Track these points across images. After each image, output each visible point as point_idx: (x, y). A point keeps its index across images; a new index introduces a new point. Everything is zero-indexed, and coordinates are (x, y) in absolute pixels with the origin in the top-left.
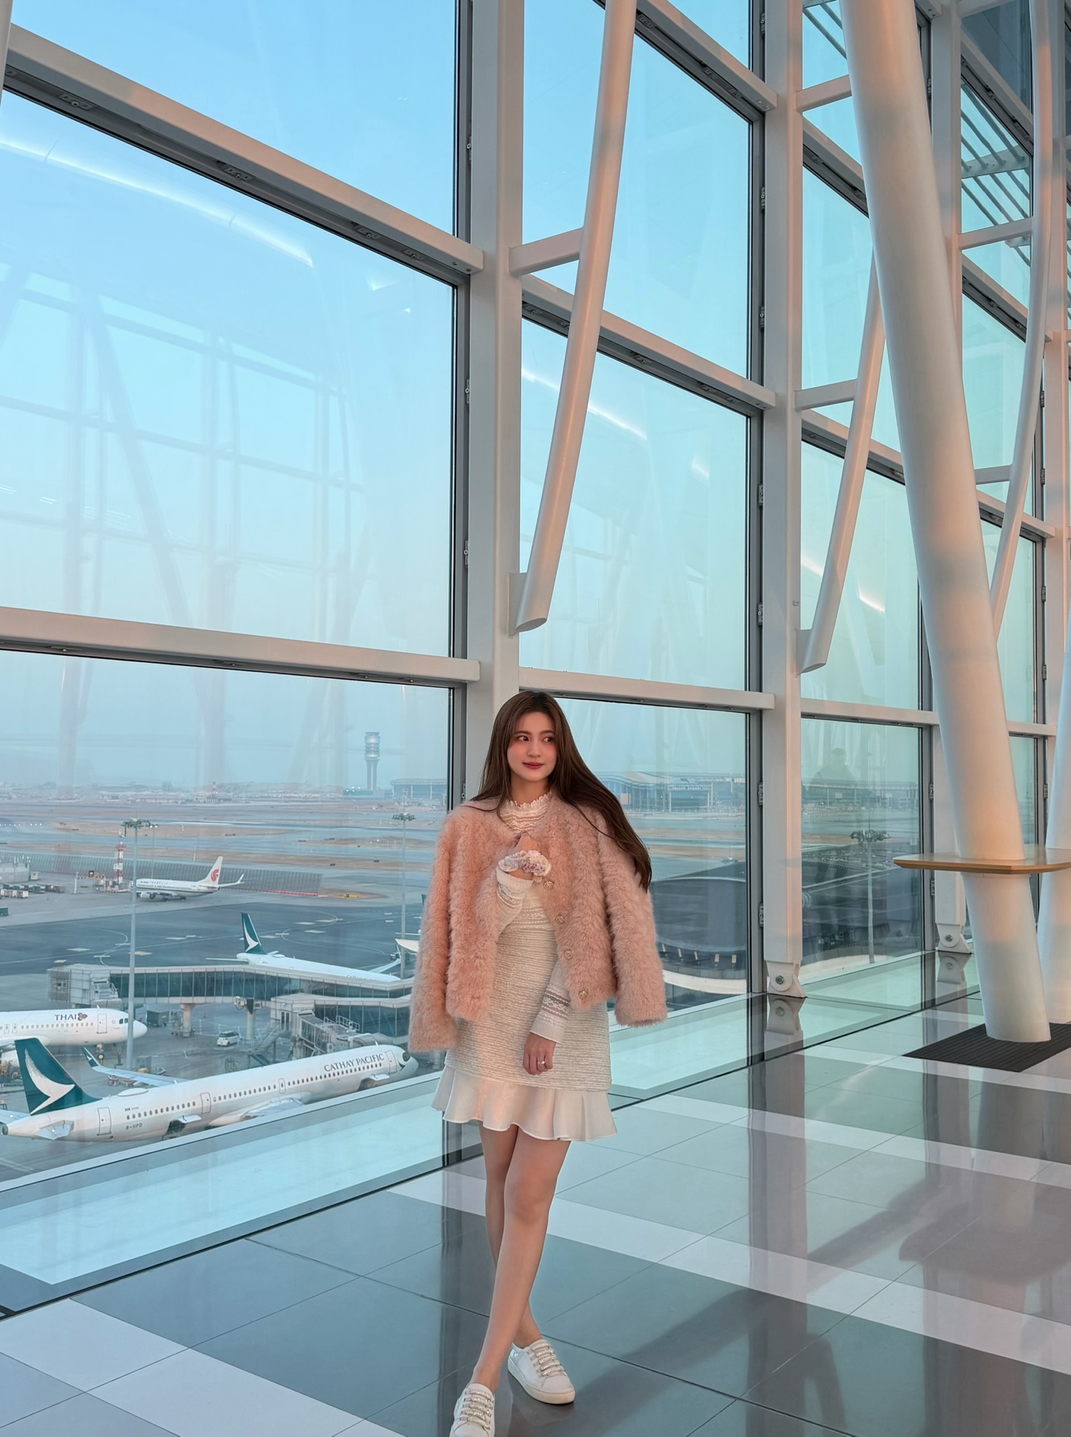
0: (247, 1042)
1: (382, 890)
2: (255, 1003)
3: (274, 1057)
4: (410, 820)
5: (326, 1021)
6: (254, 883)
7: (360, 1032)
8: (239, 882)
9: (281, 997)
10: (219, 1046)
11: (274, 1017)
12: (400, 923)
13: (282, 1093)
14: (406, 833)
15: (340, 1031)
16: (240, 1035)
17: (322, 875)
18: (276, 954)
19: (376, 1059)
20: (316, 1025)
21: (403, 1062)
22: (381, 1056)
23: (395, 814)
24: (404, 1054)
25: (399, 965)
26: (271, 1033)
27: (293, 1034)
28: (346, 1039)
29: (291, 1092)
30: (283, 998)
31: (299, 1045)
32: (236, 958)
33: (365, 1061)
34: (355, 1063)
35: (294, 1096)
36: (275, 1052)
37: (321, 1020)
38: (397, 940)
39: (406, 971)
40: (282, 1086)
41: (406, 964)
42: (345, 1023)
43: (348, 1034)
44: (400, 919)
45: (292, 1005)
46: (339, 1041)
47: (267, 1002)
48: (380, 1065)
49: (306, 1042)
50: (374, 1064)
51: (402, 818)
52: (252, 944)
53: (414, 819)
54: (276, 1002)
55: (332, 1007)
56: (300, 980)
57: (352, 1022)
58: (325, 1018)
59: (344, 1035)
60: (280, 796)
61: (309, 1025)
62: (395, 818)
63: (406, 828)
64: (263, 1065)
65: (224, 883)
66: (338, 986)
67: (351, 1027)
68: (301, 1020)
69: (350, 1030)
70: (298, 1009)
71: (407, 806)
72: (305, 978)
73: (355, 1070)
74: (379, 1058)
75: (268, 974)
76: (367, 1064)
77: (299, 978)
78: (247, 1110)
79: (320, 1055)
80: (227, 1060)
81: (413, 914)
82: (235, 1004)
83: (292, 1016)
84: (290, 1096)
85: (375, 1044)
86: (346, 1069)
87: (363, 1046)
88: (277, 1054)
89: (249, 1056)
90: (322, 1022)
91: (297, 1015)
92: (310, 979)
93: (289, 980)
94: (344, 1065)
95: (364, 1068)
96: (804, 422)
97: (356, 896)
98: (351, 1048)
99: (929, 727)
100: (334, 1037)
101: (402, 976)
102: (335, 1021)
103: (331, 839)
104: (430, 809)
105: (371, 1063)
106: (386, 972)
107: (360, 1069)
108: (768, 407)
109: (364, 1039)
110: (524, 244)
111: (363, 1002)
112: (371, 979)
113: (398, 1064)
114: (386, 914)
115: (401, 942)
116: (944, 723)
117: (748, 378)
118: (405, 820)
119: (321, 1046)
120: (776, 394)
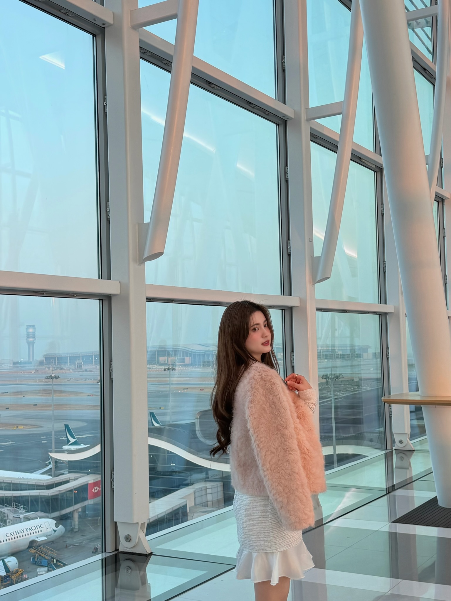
1: (38, 423)
4: (56, 379)
5: (6, 506)
7: (28, 512)
12: (51, 443)
14: (54, 386)
15: (15, 512)
19: (38, 528)
21: (55, 528)
22: (41, 526)
23: (47, 375)
24: (56, 524)
25: (51, 468)
28: (19, 516)
33: (31, 529)
34: (25, 531)
37: (3, 506)
38: (49, 453)
39: (56, 472)
41: (55, 468)
42: (18, 507)
43: (20, 513)
44: (51, 440)
46: (14, 518)
48: (41, 531)
50: (37, 531)
53: (59, 378)
55: (10, 498)
57: (22, 506)
58: (5, 504)
59: (18, 514)
62: (47, 378)
63: (54, 383)
67: (22, 509)
69: (22, 510)
71: (54, 370)
73: (25, 535)
76: (33, 531)
79: (3, 527)
81: (59, 437)
85: (37, 519)
86: (20, 535)
87: (30, 520)
90: (4, 507)
94: (18, 532)
95: (31, 534)
96: (311, 128)
97: (23, 427)
98: (22, 522)
99: (386, 314)
100: (11, 516)
101: (53, 475)
102: (12, 506)
103: (5, 393)
104: (69, 371)
105: (35, 530)
106: (43, 473)
107: (28, 534)
108: (290, 118)
109: (30, 516)
110: (139, 8)
111: (29, 493)
112: (33, 479)
113: (52, 530)
114: (42, 437)
115: (52, 455)
116: (393, 311)
117: (276, 99)
118: (53, 379)
119: (3, 522)
120: (294, 110)
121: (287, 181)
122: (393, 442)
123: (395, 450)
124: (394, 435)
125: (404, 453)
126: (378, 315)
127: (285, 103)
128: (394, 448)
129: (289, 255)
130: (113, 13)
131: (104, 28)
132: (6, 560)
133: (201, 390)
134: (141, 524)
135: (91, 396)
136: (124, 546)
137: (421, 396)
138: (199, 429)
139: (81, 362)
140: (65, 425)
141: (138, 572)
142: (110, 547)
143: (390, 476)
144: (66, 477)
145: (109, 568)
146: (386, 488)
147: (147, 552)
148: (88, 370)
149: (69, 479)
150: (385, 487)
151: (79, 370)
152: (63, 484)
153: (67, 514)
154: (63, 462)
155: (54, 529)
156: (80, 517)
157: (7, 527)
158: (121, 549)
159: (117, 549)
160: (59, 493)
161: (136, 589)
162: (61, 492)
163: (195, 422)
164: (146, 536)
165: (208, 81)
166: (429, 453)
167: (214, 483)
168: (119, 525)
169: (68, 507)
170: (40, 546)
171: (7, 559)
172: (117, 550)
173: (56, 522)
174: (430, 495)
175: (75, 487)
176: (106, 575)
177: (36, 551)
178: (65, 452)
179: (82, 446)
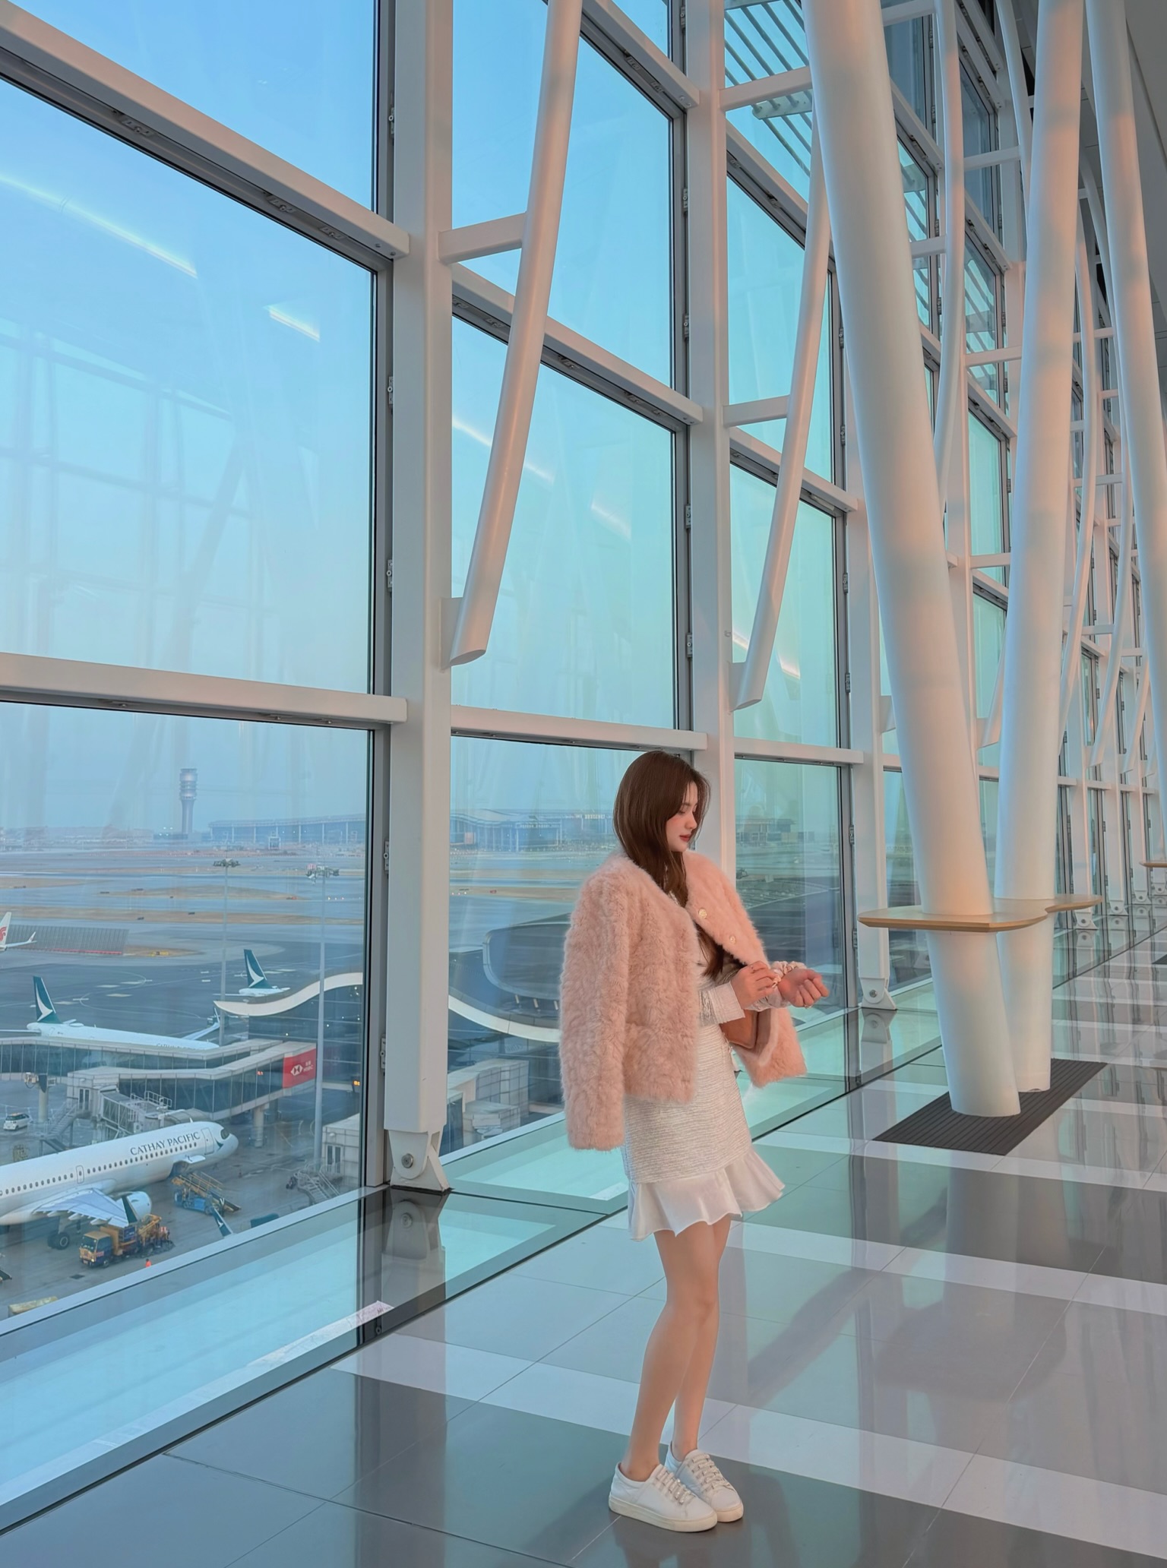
0: (39, 1126)
1: (197, 946)
2: (48, 1079)
3: (71, 1140)
4: (233, 867)
5: (133, 1097)
6: (47, 940)
7: (172, 1109)
8: (30, 941)
9: (80, 1072)
10: (6, 1130)
11: (71, 1096)
12: (220, 983)
13: (80, 1183)
14: (229, 880)
15: (149, 1108)
16: (31, 1117)
17: (128, 930)
18: (75, 1022)
19: (191, 1139)
20: (121, 1103)
21: (221, 1140)
22: (196, 1135)
23: (217, 860)
24: (222, 1131)
25: (218, 1029)
26: (68, 1114)
27: (93, 1115)
28: (155, 1117)
29: (92, 1181)
30: (82, 1073)
31: (100, 1127)
32: (27, 1029)
33: (177, 1141)
34: (166, 1144)
35: (94, 1186)
36: (71, 1135)
37: (127, 1097)
38: (215, 1002)
39: (225, 1036)
40: (80, 1174)
41: (225, 1028)
42: (155, 1099)
43: (158, 1111)
44: (219, 978)
45: (92, 1080)
46: (148, 1120)
47: (63, 1078)
48: (195, 1145)
49: (109, 1123)
50: (188, 1144)
51: (225, 864)
52: (46, 1011)
53: (238, 865)
54: (73, 1077)
55: (140, 1081)
56: (102, 1051)
57: (163, 1098)
58: (131, 1094)
59: (153, 1113)
60: (79, 841)
61: (113, 1104)
62: (216, 865)
63: (229, 875)
64: (58, 1151)
65: (12, 942)
66: (147, 1057)
67: (162, 1103)
68: (103, 1097)
69: (161, 1106)
70: (100, 1085)
71: (228, 851)
72: (108, 1049)
73: (166, 1152)
74: (194, 1136)
75: (64, 1046)
76: (180, 1144)
77: (100, 1049)
78: (39, 1204)
79: (125, 1136)
80: (16, 1147)
81: (233, 972)
82: (25, 1081)
83: (92, 1094)
84: (90, 1186)
85: (189, 1121)
86: (156, 1151)
87: (175, 1124)
88: (74, 1138)
89: (41, 1141)
90: (129, 1100)
91: (99, 1091)
92: (114, 1050)
93: (88, 1052)
94: (153, 1146)
95: (176, 1150)
96: (732, 441)
97: (167, 953)
98: (162, 1127)
99: (849, 766)
100: (142, 1115)
101: (220, 1043)
102: (143, 1097)
103: (139, 890)
104: (254, 853)
105: (185, 1143)
106: (202, 1039)
107: (171, 1151)
108: (695, 422)
109: (176, 1116)
110: (453, 228)
111: (176, 1074)
112: (185, 1048)
113: (216, 1143)
114: (202, 973)
115: (219, 1004)
116: (862, 762)
117: (671, 387)
118: (227, 867)
119: (126, 1127)
120: (703, 408)
121: (688, 530)
122: (859, 994)
123: (862, 1008)
124: (861, 981)
125: (877, 1015)
126: (835, 768)
127: (687, 395)
128: (860, 1005)
129: (689, 659)
130: (410, 236)
131: (392, 260)
132: (130, 1198)
133: (491, 892)
134: (433, 1135)
135: (292, 899)
136: (400, 1176)
137: (925, 914)
138: (489, 962)
139: (276, 837)
140: (245, 950)
141: (424, 1224)
142: (374, 1177)
143: (853, 1055)
144: (243, 1045)
145: (372, 1217)
146: (845, 1077)
147: (442, 1188)
148: (288, 852)
149: (248, 1050)
150: (843, 1075)
151: (273, 852)
152: (238, 1059)
153: (243, 1113)
154: (240, 1018)
155: (220, 1142)
156: (266, 1118)
157: (134, 1136)
158: (394, 1180)
159: (387, 1180)
160: (230, 1075)
161: (419, 1256)
162: (234, 1073)
163: (481, 950)
164: (440, 1155)
165: (560, 355)
166: (937, 1016)
167: (513, 1061)
168: (391, 1135)
169: (245, 1101)
170: (191, 1173)
171: (131, 1196)
172: (386, 1182)
173: (222, 1128)
174: (934, 1092)
175: (259, 1065)
176: (366, 1231)
177: (184, 1182)
178: (244, 1000)
179: (275, 990)
